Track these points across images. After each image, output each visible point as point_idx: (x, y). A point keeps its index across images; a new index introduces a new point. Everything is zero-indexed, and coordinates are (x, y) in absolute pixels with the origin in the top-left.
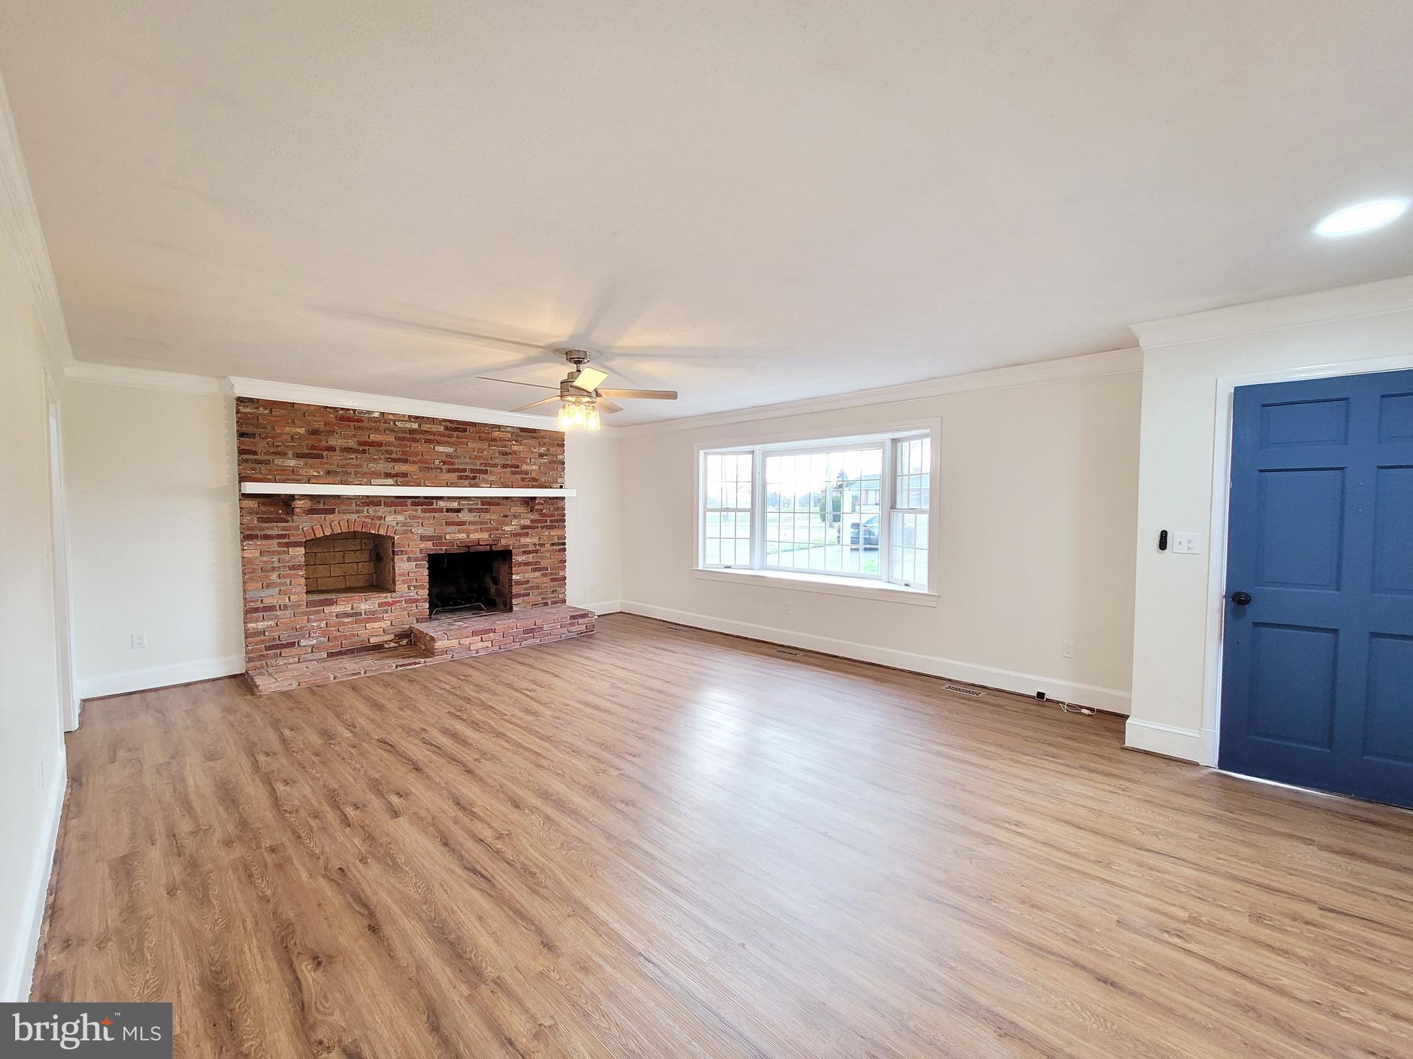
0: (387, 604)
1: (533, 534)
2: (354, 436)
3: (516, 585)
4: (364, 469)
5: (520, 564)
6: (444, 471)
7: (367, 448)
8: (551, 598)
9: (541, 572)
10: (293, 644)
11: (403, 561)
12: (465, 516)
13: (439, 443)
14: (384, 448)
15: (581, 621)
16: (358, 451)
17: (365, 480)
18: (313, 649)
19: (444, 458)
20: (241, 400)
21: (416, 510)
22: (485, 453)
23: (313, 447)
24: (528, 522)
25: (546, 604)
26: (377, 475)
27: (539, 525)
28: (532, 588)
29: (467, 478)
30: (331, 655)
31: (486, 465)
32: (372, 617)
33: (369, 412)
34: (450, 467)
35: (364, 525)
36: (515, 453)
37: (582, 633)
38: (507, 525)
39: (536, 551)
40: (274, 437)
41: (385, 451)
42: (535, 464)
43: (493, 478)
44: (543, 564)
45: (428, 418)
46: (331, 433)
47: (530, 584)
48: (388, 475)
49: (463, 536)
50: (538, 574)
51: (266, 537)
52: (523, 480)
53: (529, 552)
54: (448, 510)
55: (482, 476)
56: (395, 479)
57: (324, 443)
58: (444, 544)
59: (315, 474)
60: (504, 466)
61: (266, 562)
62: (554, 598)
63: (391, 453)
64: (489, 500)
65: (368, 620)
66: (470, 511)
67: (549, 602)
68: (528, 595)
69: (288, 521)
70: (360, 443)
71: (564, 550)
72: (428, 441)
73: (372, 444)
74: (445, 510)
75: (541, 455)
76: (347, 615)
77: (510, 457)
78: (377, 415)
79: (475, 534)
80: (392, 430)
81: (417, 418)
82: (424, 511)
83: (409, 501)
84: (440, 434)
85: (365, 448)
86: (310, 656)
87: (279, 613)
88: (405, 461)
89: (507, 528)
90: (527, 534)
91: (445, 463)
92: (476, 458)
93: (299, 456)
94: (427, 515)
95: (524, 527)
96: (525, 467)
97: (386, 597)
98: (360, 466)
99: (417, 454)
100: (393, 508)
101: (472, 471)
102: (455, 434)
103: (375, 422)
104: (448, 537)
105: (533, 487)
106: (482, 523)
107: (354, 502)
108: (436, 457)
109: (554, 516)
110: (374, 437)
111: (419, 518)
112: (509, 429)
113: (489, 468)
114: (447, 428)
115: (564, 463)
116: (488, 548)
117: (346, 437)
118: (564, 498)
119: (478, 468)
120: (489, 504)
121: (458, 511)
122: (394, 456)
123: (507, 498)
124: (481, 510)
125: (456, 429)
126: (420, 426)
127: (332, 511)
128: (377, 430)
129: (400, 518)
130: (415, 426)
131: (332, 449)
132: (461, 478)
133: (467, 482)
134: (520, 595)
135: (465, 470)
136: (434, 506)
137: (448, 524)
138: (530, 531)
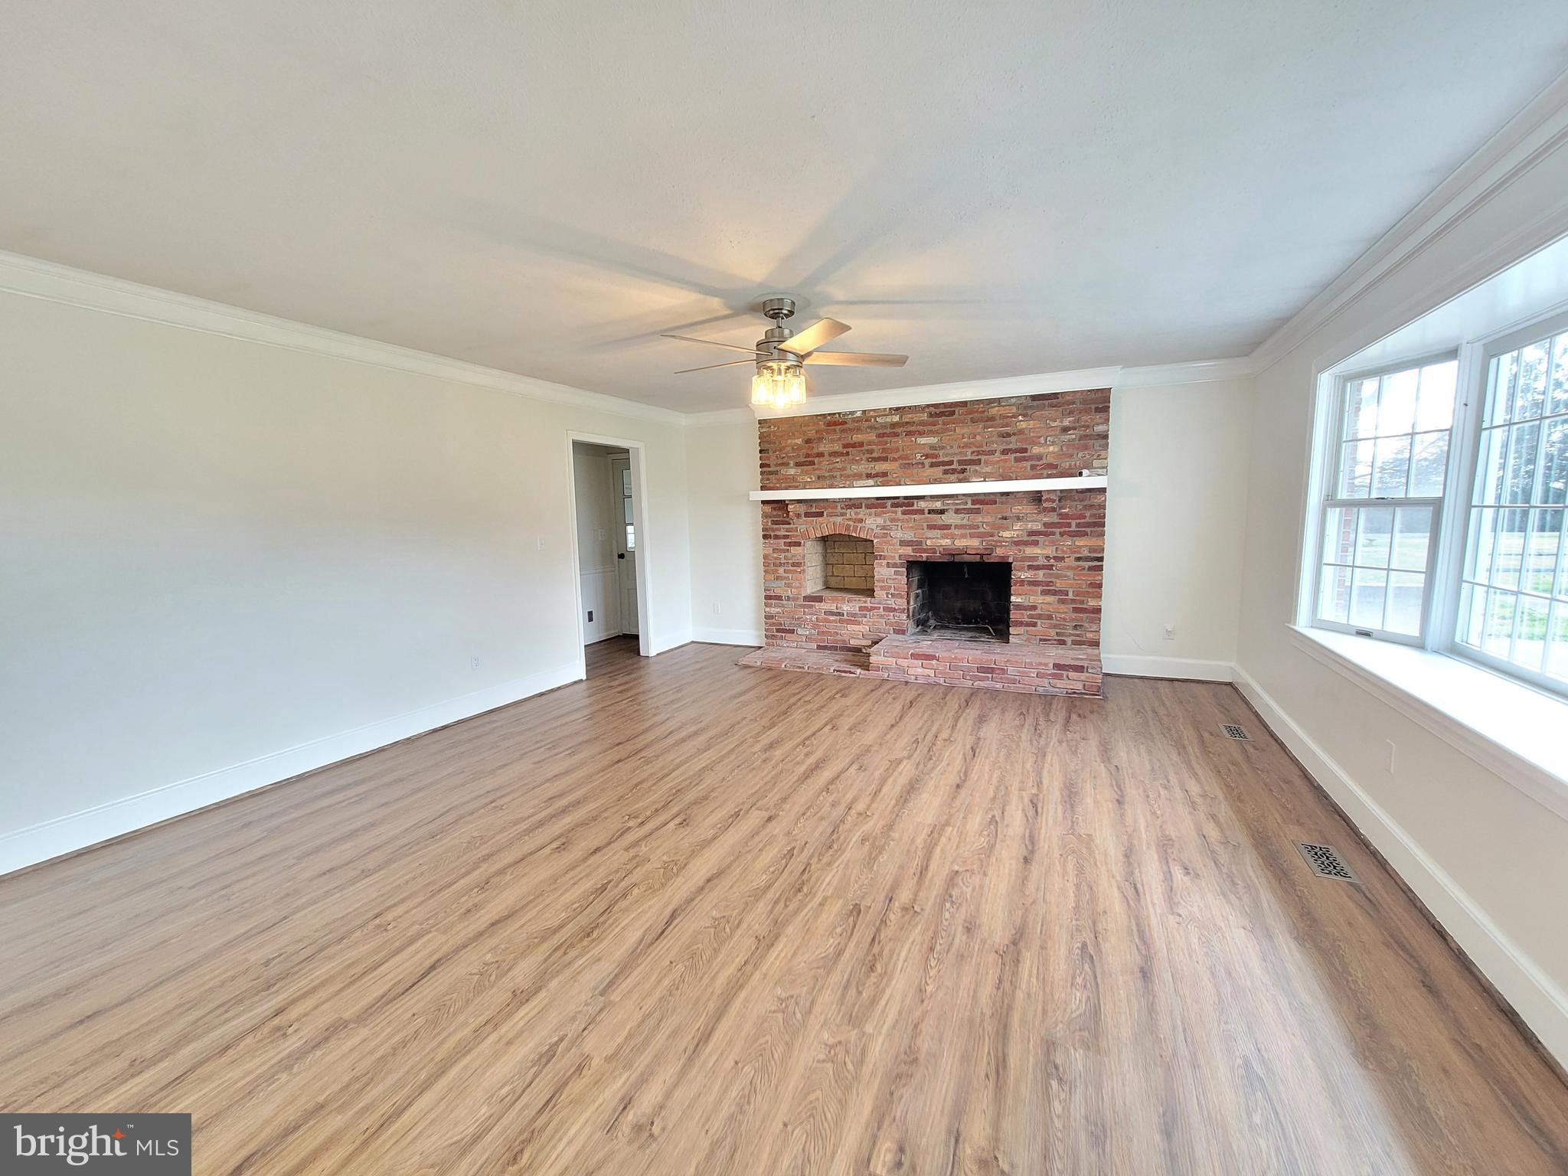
0: (866, 609)
1: (1047, 543)
2: (839, 439)
3: (1015, 609)
4: (849, 472)
5: (1022, 582)
6: (927, 466)
7: (850, 450)
8: (1071, 635)
9: (1057, 597)
10: (792, 632)
11: (881, 565)
12: (949, 518)
13: (921, 434)
14: (866, 448)
15: (1072, 674)
16: (841, 454)
17: (848, 483)
18: (809, 639)
19: (928, 451)
20: (760, 422)
21: (896, 512)
22: (978, 438)
23: (808, 455)
24: (1038, 527)
25: (1063, 643)
26: (859, 476)
27: (1057, 531)
28: (1040, 617)
29: (954, 471)
30: (819, 647)
31: (979, 453)
32: (853, 620)
33: (852, 413)
34: (934, 460)
35: (848, 527)
36: (1021, 432)
37: (1075, 693)
38: (1007, 529)
39: (1050, 568)
40: (780, 451)
41: (867, 450)
42: (1053, 444)
43: (988, 469)
44: (1059, 585)
45: (910, 408)
46: (820, 439)
47: (1038, 612)
48: (869, 476)
49: (946, 542)
50: (1049, 599)
51: (777, 537)
52: (1033, 467)
53: (1038, 568)
54: (930, 512)
55: (973, 468)
56: (876, 479)
57: (815, 451)
58: (925, 551)
59: (809, 480)
60: (1004, 452)
61: (776, 559)
62: (1078, 635)
63: (871, 452)
64: (982, 498)
65: (849, 622)
66: (957, 511)
67: (1069, 640)
68: (1034, 625)
69: (790, 524)
70: (845, 446)
71: (1100, 568)
72: (909, 434)
73: (853, 446)
74: (926, 511)
75: (1065, 430)
76: (832, 614)
77: (1013, 439)
78: (859, 414)
79: (962, 540)
80: (871, 428)
81: (898, 409)
82: (904, 513)
83: (889, 503)
84: (922, 423)
85: (847, 450)
86: (804, 644)
87: (784, 602)
88: (885, 459)
89: (1006, 534)
90: (1036, 543)
91: (927, 456)
92: (966, 446)
93: (798, 465)
94: (906, 517)
95: (1032, 533)
96: (1036, 450)
97: (865, 602)
98: (843, 469)
99: (897, 450)
100: (873, 510)
101: (960, 462)
102: (940, 420)
103: (858, 421)
104: (929, 542)
105: (1049, 476)
106: (971, 527)
107: (839, 505)
108: (917, 451)
109: (1085, 517)
110: (857, 438)
111: (898, 520)
112: (1013, 401)
113: (983, 458)
114: (931, 415)
115: (1106, 437)
116: (977, 559)
117: (832, 441)
118: (1103, 490)
119: (969, 458)
120: (982, 502)
121: (942, 512)
122: (875, 455)
123: (1007, 494)
124: (969, 511)
125: (942, 414)
126: (901, 418)
127: (821, 514)
128: (858, 430)
129: (880, 521)
130: (896, 419)
131: (821, 455)
132: (946, 472)
133: (953, 477)
134: (1021, 624)
135: (951, 463)
136: (915, 507)
137: (931, 527)
138: (1041, 538)
